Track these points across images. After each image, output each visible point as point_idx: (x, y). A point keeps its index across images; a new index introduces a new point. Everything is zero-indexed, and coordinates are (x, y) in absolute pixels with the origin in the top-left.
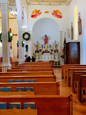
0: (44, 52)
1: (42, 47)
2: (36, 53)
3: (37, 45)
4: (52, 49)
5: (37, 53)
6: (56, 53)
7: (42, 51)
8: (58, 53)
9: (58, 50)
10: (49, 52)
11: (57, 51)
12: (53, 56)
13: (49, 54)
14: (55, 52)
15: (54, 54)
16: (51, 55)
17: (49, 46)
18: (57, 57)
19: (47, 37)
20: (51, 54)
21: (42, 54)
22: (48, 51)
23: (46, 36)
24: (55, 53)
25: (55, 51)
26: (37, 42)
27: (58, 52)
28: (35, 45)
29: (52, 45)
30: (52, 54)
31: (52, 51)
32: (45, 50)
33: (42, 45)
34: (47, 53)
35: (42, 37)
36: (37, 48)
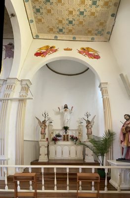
16: (76, 146)
28: (39, 122)
32: (64, 136)
35: (59, 108)
36: (43, 128)
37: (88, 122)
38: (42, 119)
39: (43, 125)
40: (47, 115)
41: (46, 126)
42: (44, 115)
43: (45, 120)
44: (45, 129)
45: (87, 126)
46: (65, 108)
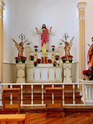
0: (39, 61)
1: (36, 50)
2: (17, 62)
3: (21, 44)
4: (58, 56)
5: (21, 62)
6: (67, 65)
7: (35, 60)
8: (70, 64)
9: (71, 57)
10: (50, 61)
11: (68, 58)
12: (59, 70)
13: (51, 65)
14: (64, 61)
15: (61, 65)
16: (55, 68)
17: (51, 48)
18: (68, 73)
19: (47, 30)
20: (55, 65)
21: (35, 64)
22: (48, 59)
23: (44, 27)
24: (65, 65)
25: (63, 58)
26: (22, 37)
27: (71, 61)
28: (16, 44)
29: (57, 46)
30: (57, 65)
31: (57, 59)
32: (42, 58)
33: (36, 47)
34: (46, 63)
35: (36, 28)
36: (20, 50)
37: (67, 44)
38: (19, 42)
39: (20, 47)
40: (23, 37)
41: (23, 48)
42: (21, 37)
43: (22, 42)
44: (22, 51)
45: (65, 48)
46: (43, 28)
